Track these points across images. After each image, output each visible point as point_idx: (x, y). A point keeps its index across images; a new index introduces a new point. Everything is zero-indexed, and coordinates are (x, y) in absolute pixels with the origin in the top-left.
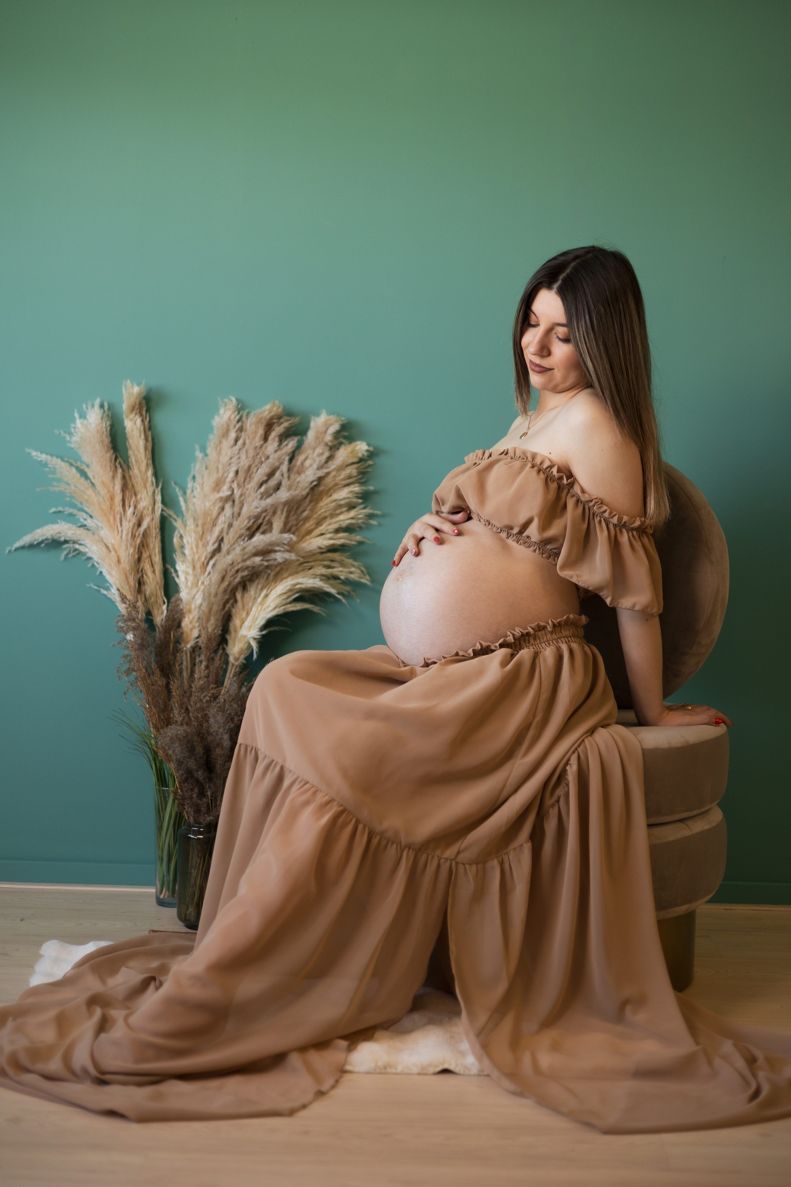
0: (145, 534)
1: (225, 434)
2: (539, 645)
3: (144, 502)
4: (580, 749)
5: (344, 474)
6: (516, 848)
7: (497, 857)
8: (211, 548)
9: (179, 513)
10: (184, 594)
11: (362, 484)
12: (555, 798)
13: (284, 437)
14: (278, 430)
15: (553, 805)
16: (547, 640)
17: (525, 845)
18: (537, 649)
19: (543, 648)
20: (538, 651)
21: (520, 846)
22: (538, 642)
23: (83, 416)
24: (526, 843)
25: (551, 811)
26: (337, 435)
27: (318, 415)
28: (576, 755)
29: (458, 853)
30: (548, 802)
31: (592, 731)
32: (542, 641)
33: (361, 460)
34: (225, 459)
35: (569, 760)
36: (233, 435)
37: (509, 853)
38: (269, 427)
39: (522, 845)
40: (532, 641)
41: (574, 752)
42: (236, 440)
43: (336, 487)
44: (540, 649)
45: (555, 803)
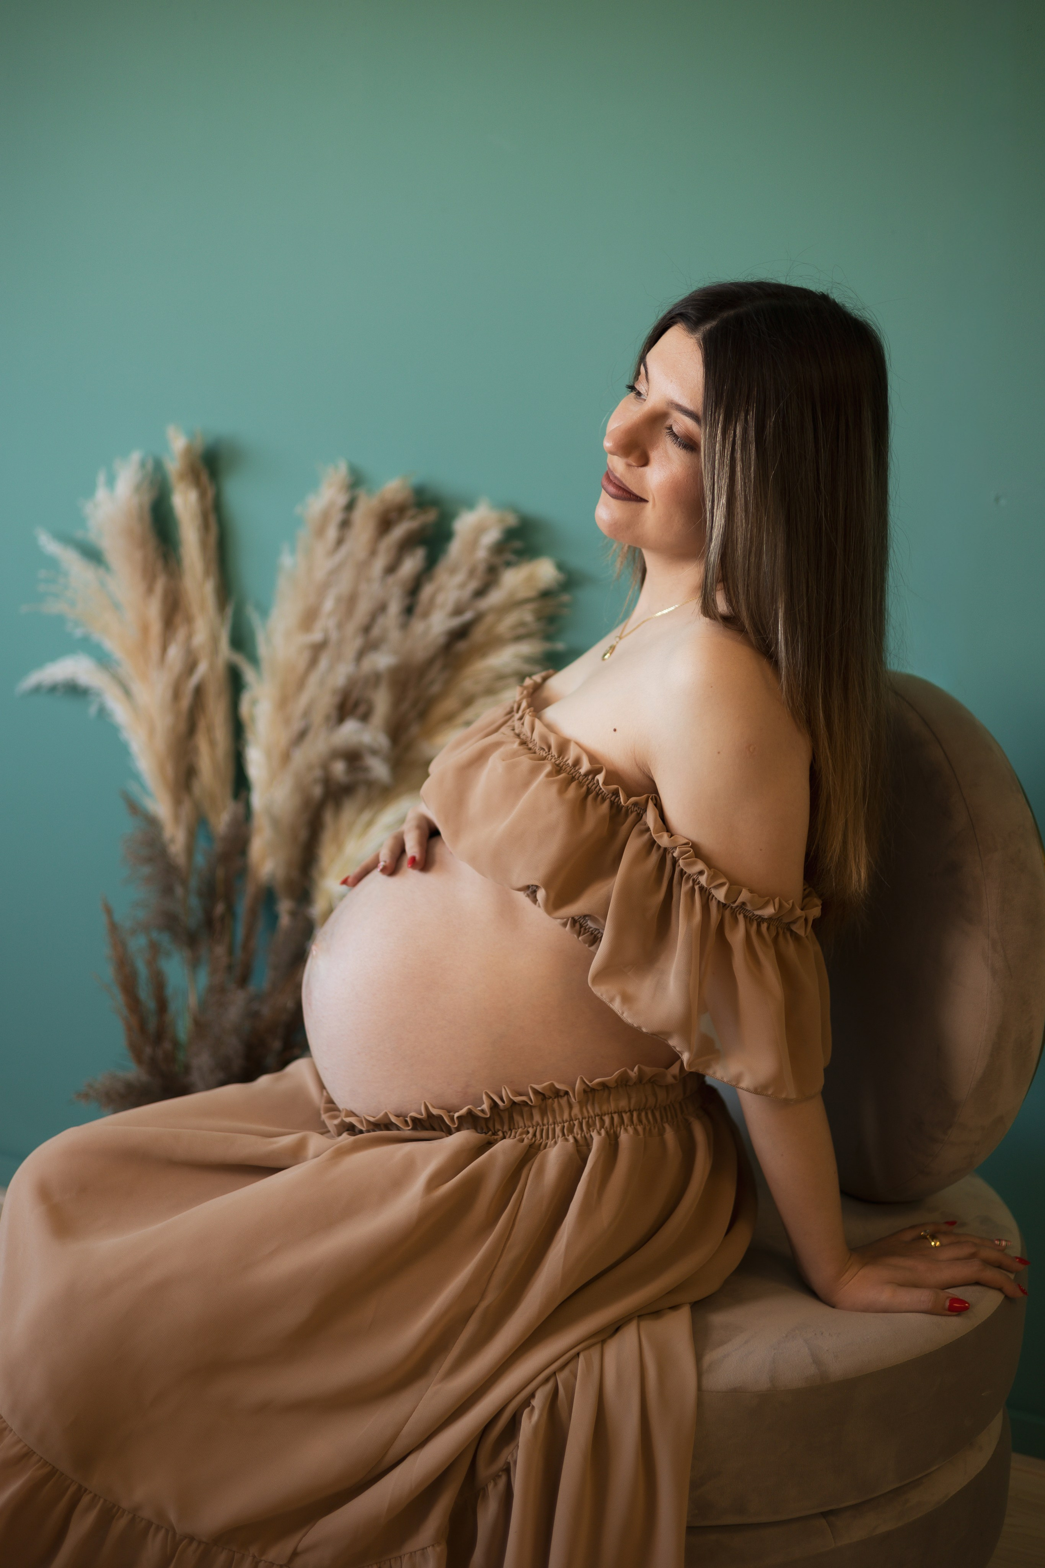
0: (199, 692)
1: (320, 531)
2: (551, 1128)
3: (201, 637)
4: (561, 1377)
5: (510, 620)
6: (415, 1552)
7: (377, 1563)
8: (297, 725)
9: (254, 660)
10: (258, 800)
11: (548, 637)
12: (500, 1463)
13: (406, 545)
14: (399, 532)
15: (496, 1477)
16: (568, 1120)
17: (430, 1550)
18: (542, 1137)
19: (554, 1137)
20: (541, 1143)
21: (423, 1549)
22: (551, 1121)
23: (111, 482)
24: (433, 1545)
25: (491, 1487)
26: (499, 548)
27: (470, 505)
28: (549, 1386)
29: (295, 1554)
30: (484, 1472)
31: (615, 1328)
32: (559, 1119)
33: (546, 594)
34: (320, 574)
35: (532, 1395)
36: (332, 533)
37: (402, 1557)
38: (385, 524)
39: (426, 1548)
40: (537, 1117)
41: (547, 1380)
42: (340, 542)
43: (494, 643)
44: (548, 1138)
45: (500, 1473)
